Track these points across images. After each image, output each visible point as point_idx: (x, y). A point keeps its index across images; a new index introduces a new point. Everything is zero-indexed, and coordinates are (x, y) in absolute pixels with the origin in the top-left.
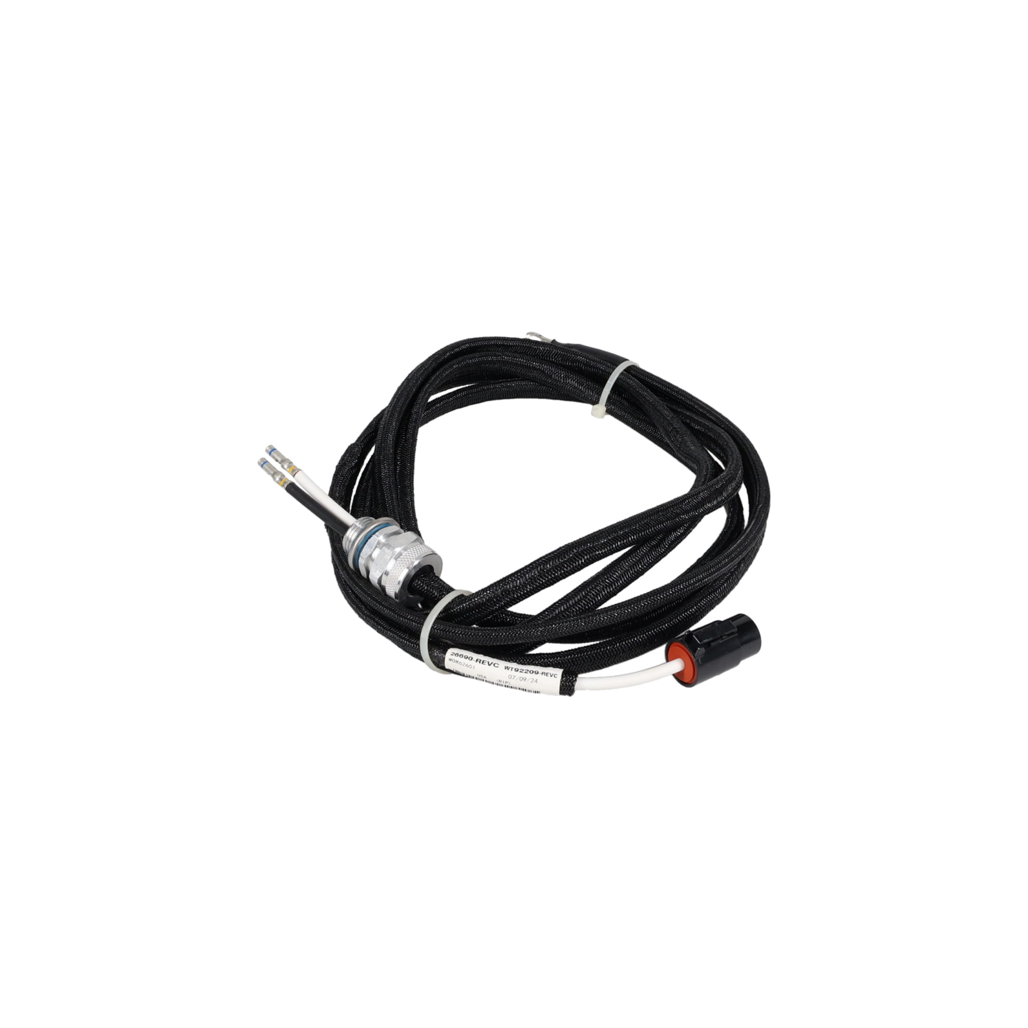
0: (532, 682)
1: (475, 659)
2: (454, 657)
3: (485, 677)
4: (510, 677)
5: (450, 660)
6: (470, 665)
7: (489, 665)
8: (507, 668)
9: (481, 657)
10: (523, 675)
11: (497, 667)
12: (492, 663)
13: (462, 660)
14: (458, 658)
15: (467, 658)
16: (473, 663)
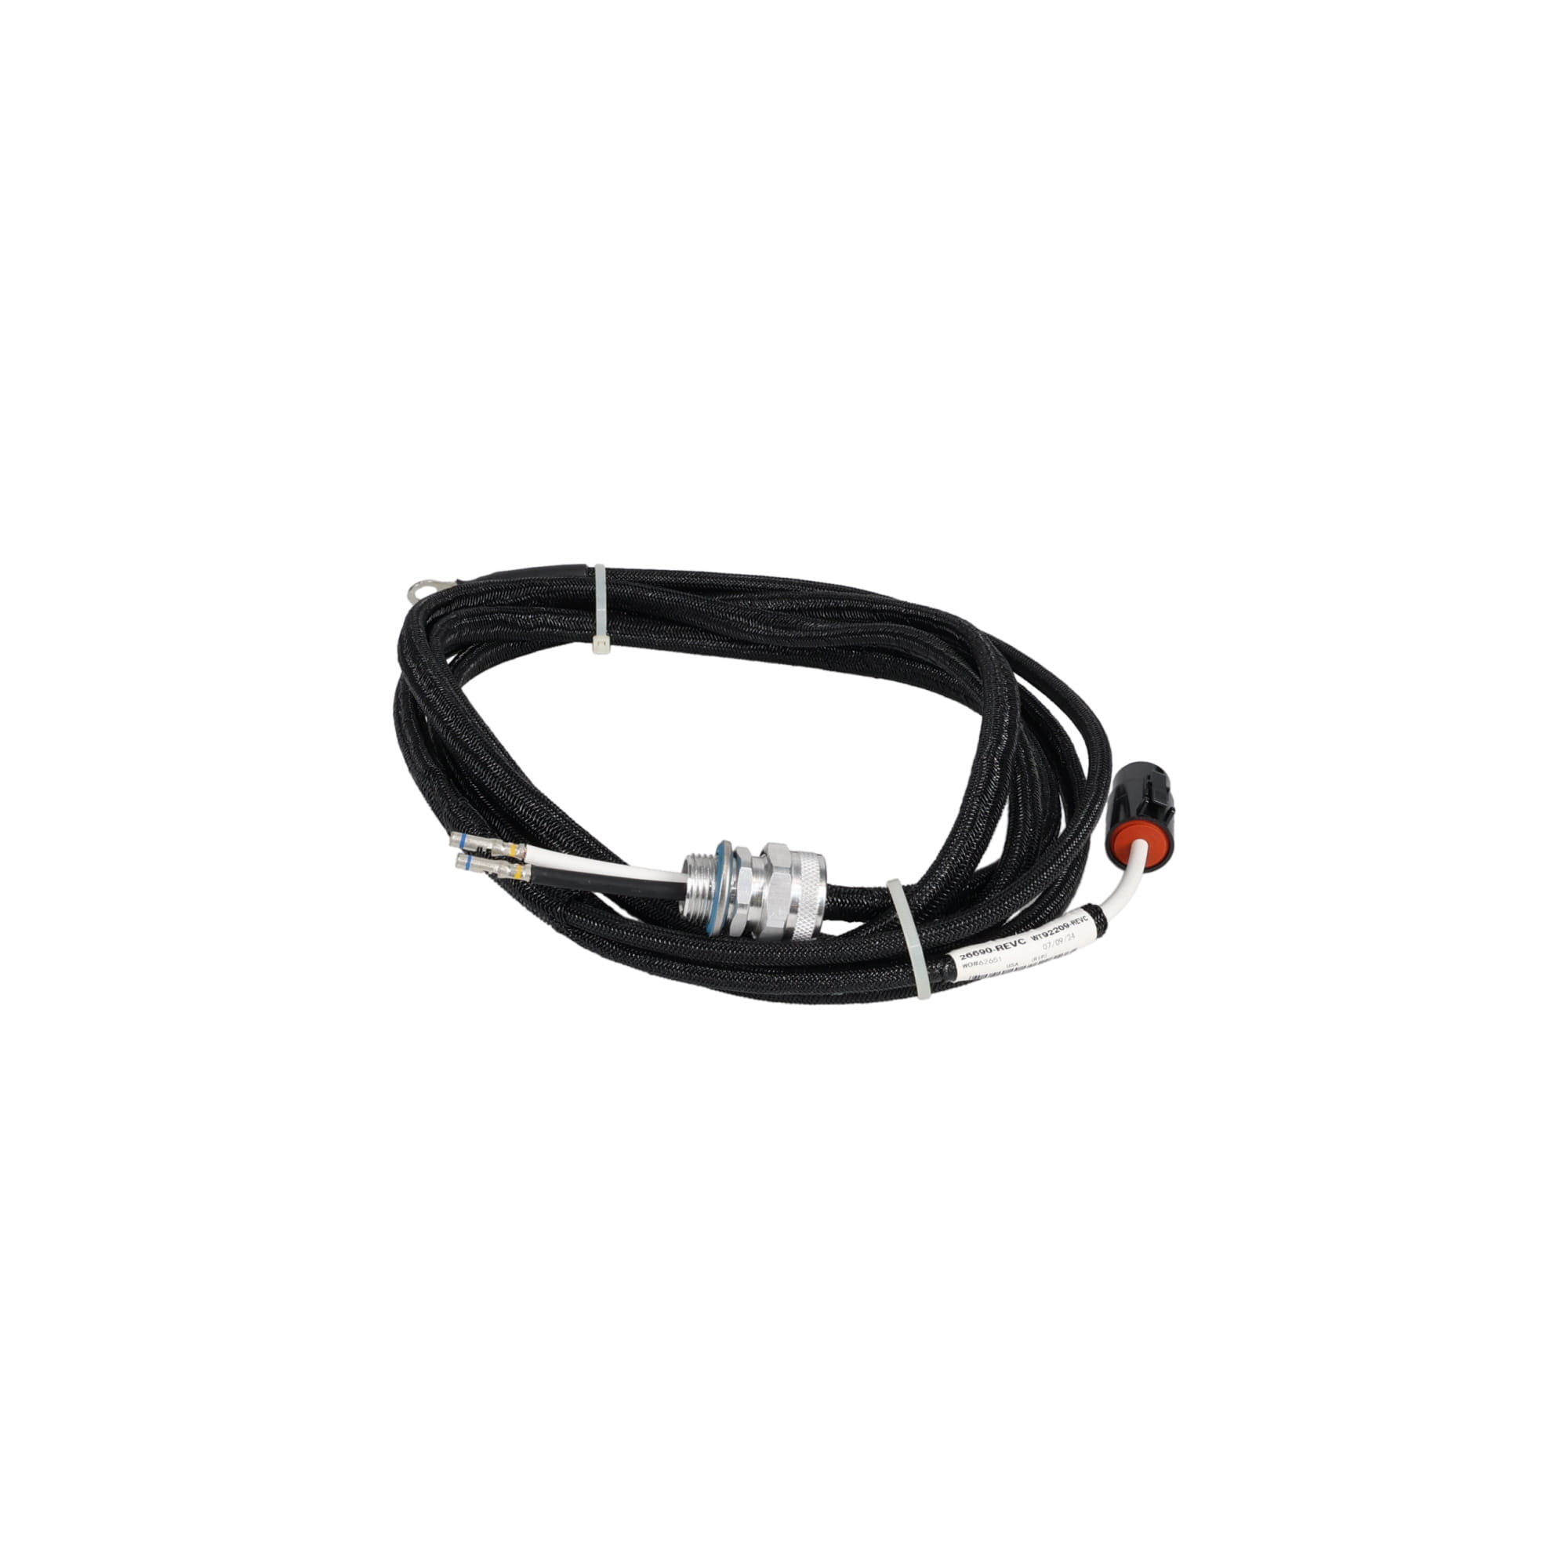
0: (1069, 940)
1: (993, 948)
2: (968, 960)
3: (1017, 964)
4: (1045, 947)
5: (965, 966)
6: (994, 959)
7: (1015, 945)
8: (1035, 938)
9: (1000, 942)
10: (1056, 936)
11: (1025, 943)
12: (1015, 942)
13: (981, 957)
14: (974, 959)
15: (984, 952)
16: (995, 953)
